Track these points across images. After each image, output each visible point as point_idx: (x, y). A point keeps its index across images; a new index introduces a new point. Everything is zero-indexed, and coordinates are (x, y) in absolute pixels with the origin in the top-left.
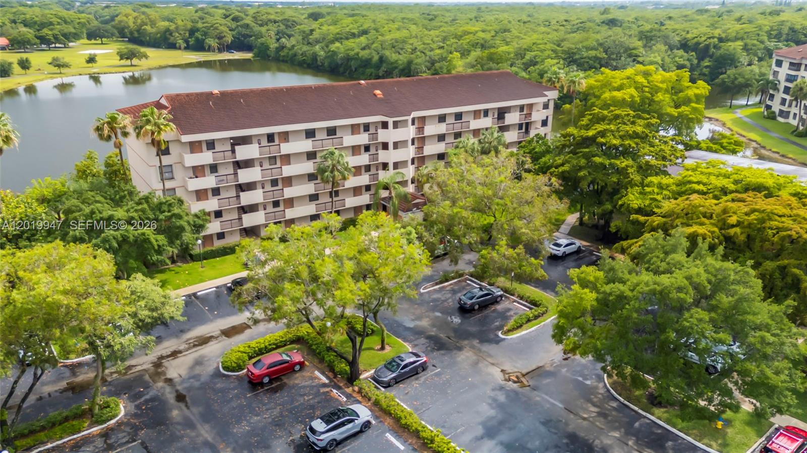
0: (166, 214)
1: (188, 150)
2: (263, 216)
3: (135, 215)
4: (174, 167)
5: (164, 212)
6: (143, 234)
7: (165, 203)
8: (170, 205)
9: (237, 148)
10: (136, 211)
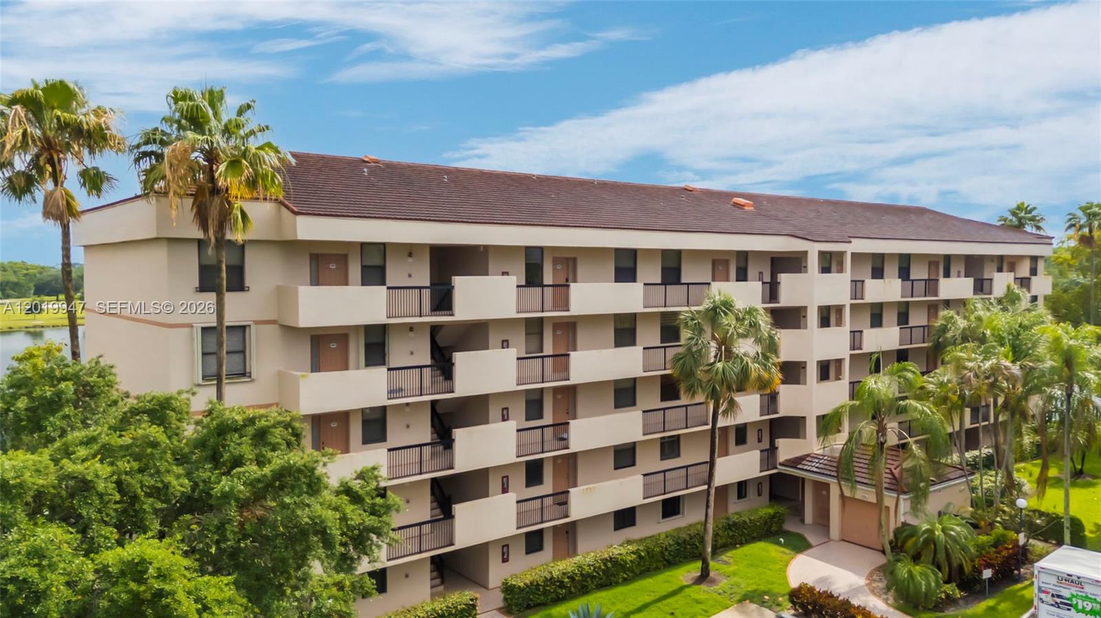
0: (252, 470)
1: (306, 271)
2: (513, 508)
3: (99, 471)
4: (253, 333)
5: (238, 462)
6: (136, 570)
7: (238, 429)
8: (261, 437)
9: (459, 282)
10: (107, 453)
